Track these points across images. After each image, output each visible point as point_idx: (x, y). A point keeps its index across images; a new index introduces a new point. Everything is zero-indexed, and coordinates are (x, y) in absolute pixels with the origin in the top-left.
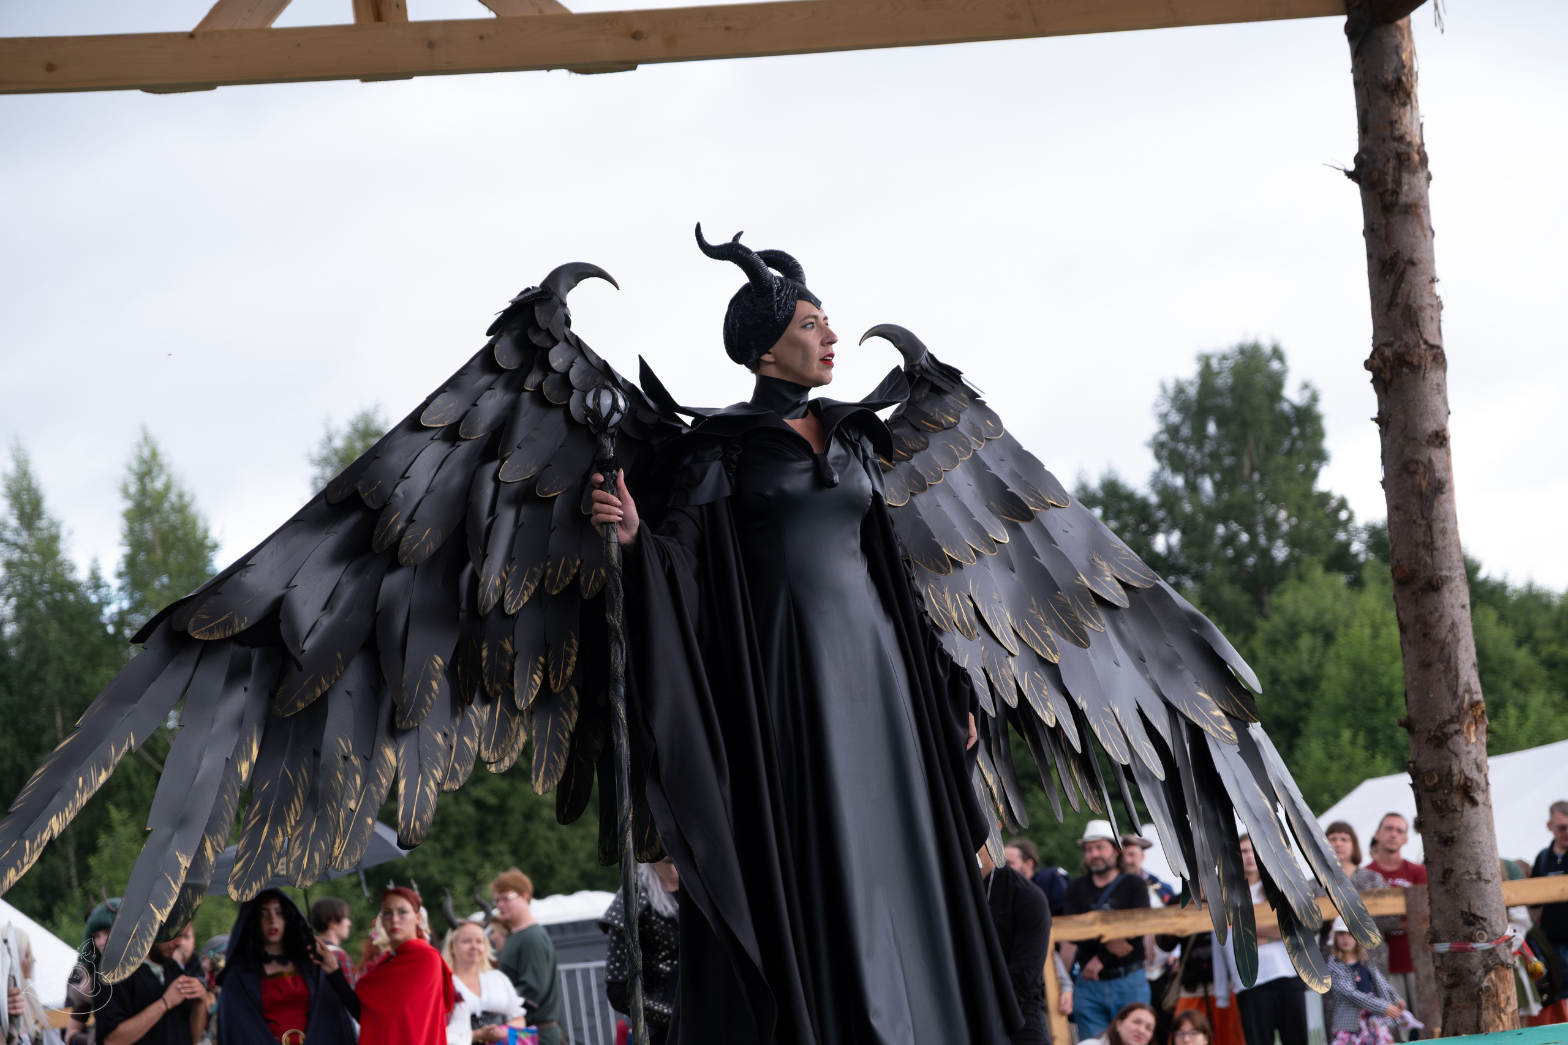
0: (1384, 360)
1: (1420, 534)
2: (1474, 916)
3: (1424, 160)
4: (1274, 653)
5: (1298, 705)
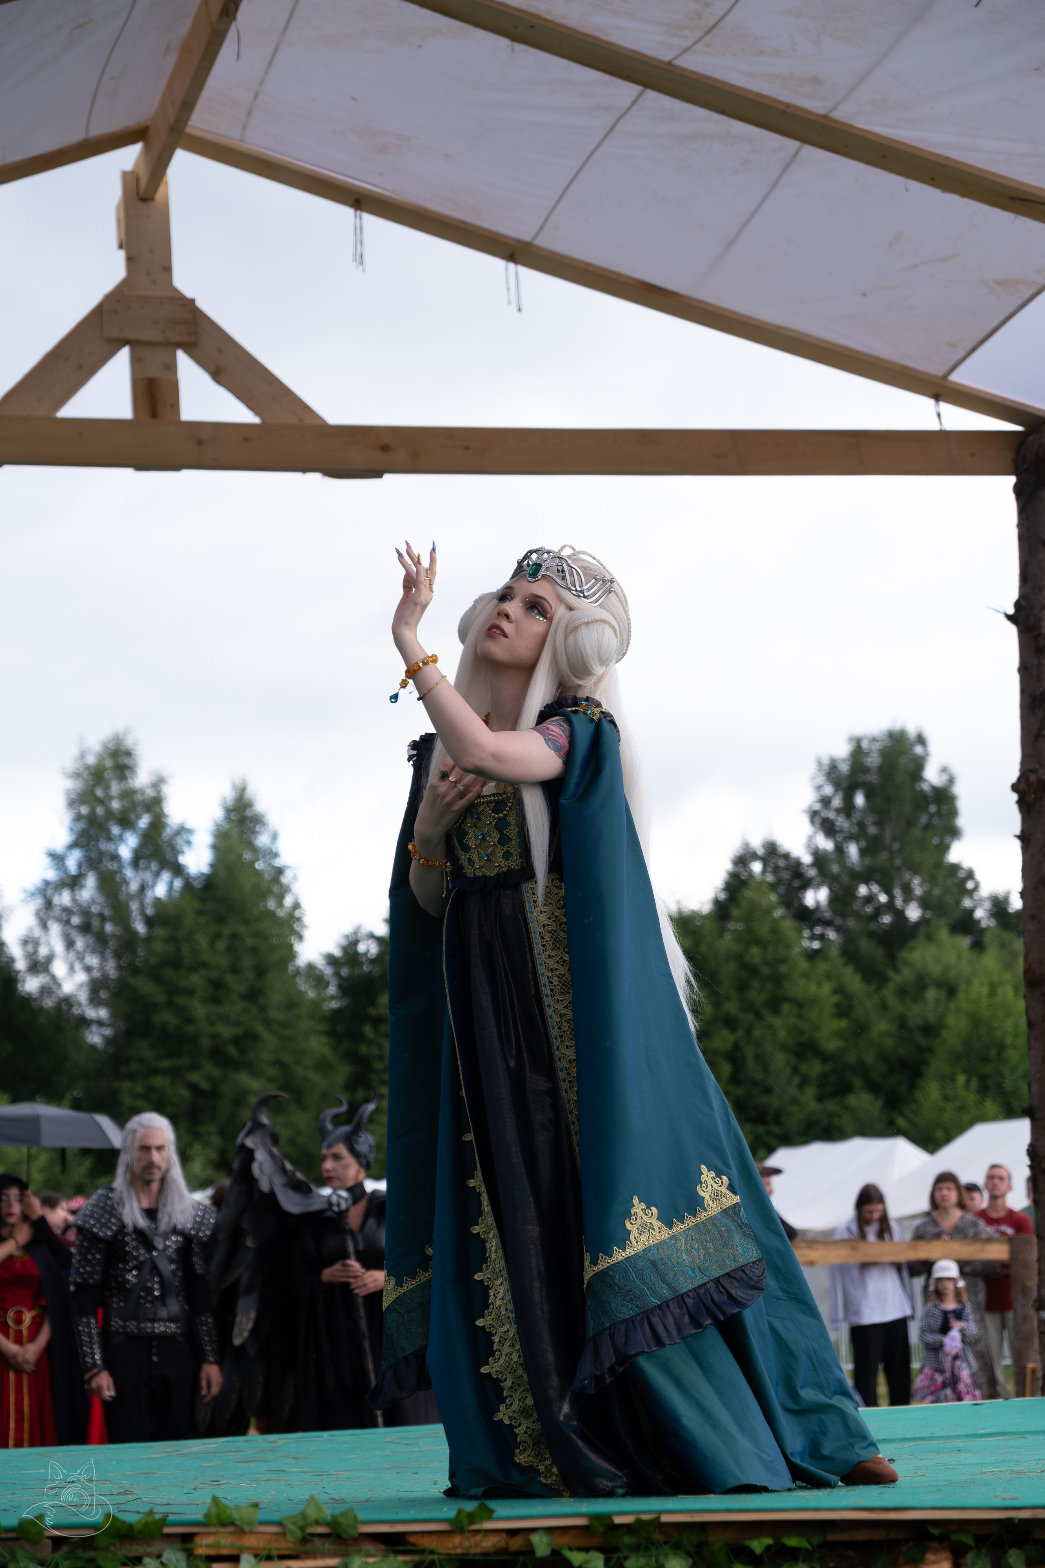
0: (1029, 784)
4: (901, 1002)
5: (921, 1049)
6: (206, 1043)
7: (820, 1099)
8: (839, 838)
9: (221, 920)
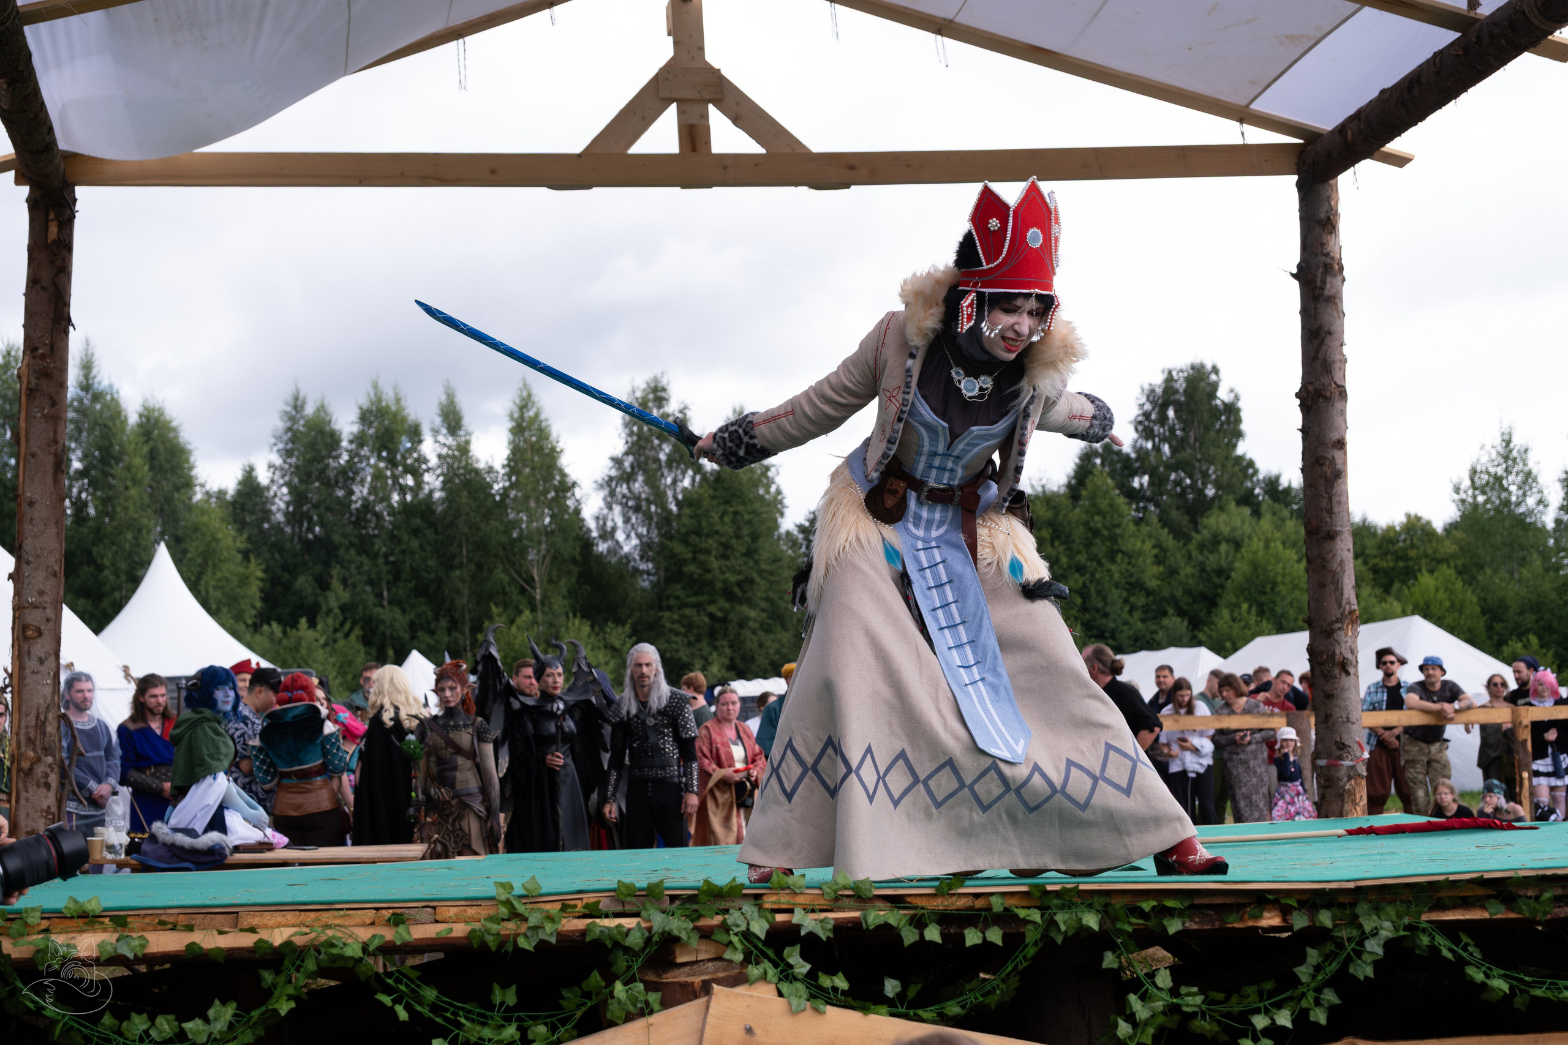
0: (1308, 392)
1: (1324, 503)
2: (1343, 744)
3: (1341, 269)
4: (1201, 553)
5: (1216, 586)
6: (719, 585)
7: (1143, 621)
8: (1157, 440)
9: (727, 502)
